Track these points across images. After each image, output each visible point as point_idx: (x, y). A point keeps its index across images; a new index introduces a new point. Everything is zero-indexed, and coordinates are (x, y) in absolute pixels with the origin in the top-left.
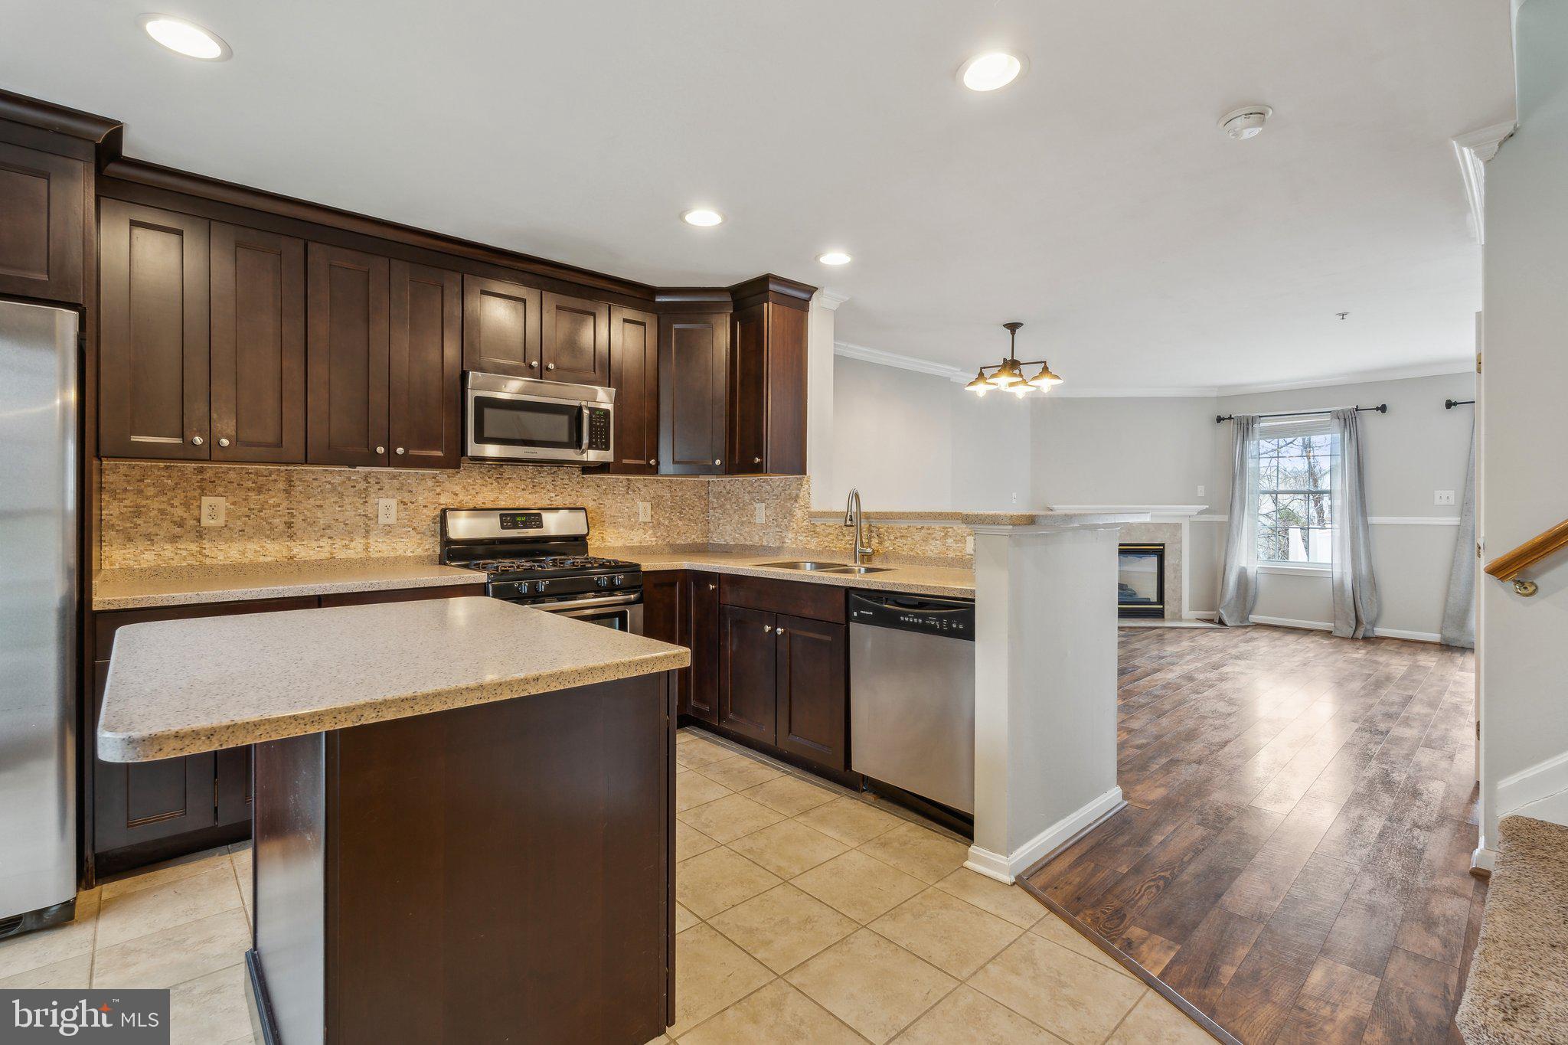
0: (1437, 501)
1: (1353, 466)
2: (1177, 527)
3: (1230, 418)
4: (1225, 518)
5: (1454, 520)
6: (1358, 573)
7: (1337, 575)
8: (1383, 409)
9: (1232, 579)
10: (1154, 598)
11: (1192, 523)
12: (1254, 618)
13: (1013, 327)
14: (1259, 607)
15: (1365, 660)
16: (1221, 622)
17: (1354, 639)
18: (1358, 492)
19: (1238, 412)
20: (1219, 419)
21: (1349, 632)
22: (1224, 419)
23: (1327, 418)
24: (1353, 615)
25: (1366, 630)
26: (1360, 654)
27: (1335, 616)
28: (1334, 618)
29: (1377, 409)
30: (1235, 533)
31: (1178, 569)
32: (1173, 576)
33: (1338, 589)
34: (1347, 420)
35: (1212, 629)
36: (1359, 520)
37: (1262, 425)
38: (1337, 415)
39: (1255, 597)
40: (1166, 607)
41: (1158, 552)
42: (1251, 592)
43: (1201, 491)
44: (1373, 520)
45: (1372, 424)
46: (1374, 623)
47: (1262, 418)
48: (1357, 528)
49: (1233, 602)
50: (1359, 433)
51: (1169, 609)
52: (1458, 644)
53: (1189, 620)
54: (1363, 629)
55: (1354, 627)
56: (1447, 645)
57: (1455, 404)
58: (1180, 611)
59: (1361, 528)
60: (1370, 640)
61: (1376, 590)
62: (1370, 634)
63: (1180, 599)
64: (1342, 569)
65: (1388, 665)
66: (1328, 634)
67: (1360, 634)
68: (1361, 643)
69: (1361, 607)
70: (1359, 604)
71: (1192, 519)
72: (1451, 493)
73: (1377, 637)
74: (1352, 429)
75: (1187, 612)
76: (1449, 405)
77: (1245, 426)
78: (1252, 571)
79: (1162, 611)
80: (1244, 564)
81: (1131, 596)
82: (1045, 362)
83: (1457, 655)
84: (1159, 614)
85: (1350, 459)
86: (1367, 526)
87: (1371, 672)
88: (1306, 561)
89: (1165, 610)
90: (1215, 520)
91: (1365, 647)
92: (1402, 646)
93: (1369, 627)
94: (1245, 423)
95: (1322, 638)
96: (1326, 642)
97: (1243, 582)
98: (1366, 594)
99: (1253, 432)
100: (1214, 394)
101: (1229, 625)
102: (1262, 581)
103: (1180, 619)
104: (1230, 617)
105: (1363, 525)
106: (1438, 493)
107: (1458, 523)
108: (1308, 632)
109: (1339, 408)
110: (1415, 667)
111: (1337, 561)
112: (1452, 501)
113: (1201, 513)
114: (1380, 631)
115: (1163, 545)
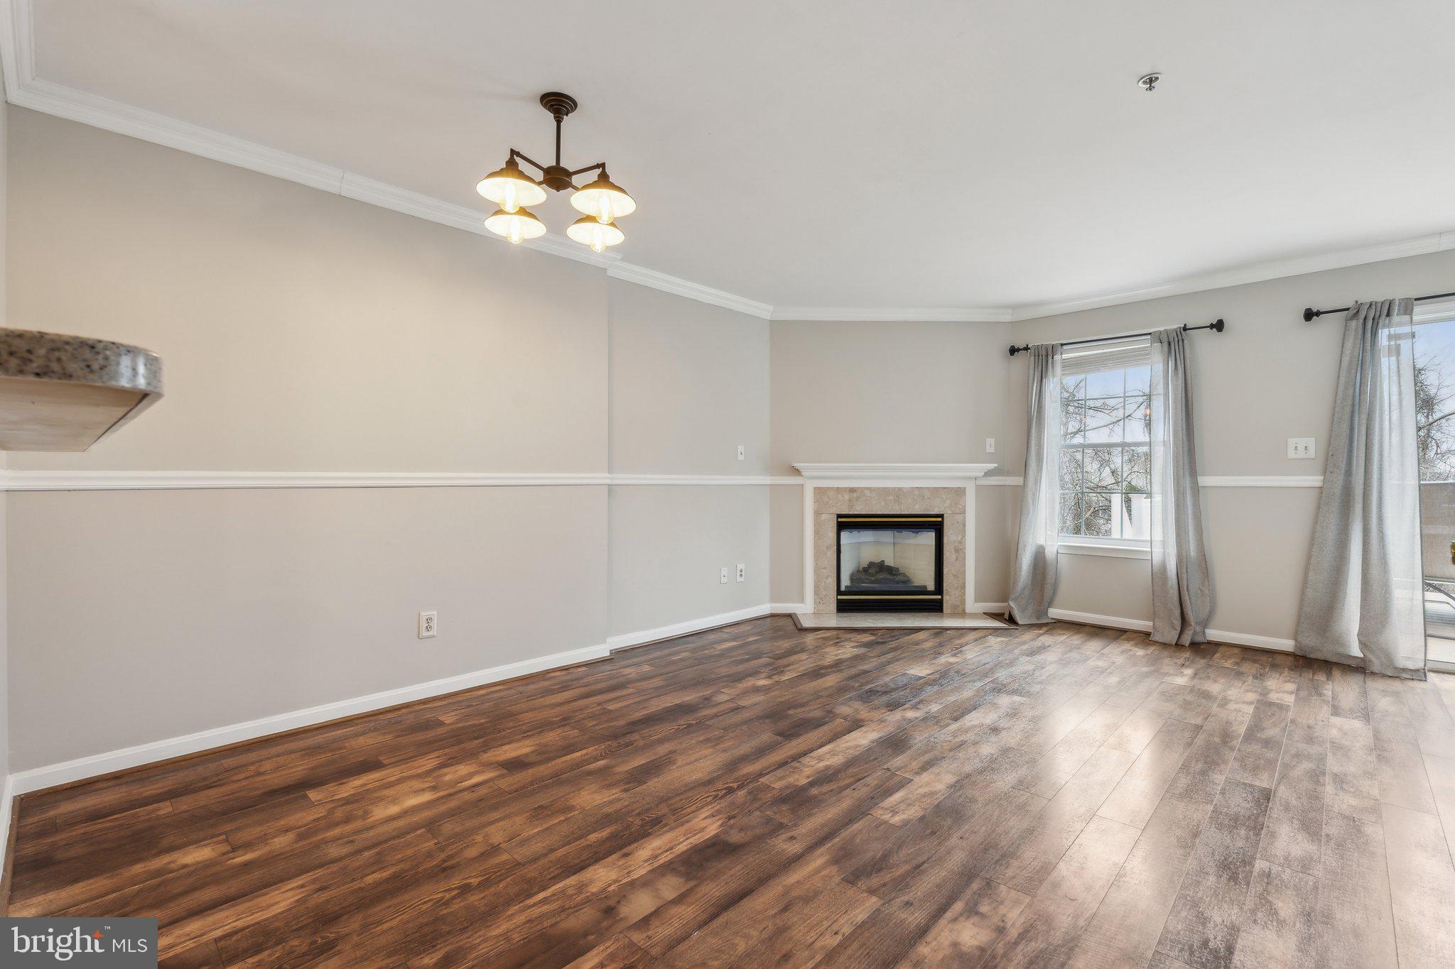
0: (1291, 454)
1: (1179, 406)
2: (960, 492)
3: (1027, 349)
4: (1017, 481)
5: (1315, 480)
6: (1184, 554)
7: (1157, 558)
8: (1219, 326)
9: (1026, 561)
10: (931, 586)
11: (978, 488)
12: (1055, 613)
13: (558, 104)
14: (1059, 598)
15: (1191, 691)
16: (1011, 620)
17: (1178, 646)
18: (1186, 443)
19: (1037, 339)
20: (1013, 351)
21: (1171, 637)
22: (1018, 350)
23: (1144, 344)
24: (1177, 612)
25: (1195, 633)
26: (1181, 676)
27: (1154, 611)
28: (1153, 616)
29: (1212, 326)
30: (1030, 501)
31: (960, 550)
32: (954, 557)
33: (1159, 575)
34: (1172, 344)
35: (996, 629)
36: (1187, 482)
37: (1065, 356)
38: (1158, 337)
39: (1055, 583)
40: (946, 598)
41: (935, 525)
42: (1050, 580)
43: (990, 445)
44: (1204, 481)
45: (1205, 347)
46: (1205, 623)
47: (1065, 347)
48: (1184, 494)
49: (1027, 592)
50: (1188, 362)
51: (949, 600)
52: (1319, 656)
53: (974, 616)
54: (1190, 633)
55: (1179, 629)
56: (1304, 657)
57: (1318, 314)
58: (963, 602)
59: (1188, 492)
60: (1203, 649)
61: (1208, 576)
62: (1200, 639)
63: (963, 587)
64: (1164, 548)
65: (1224, 703)
66: (1144, 638)
67: (1186, 640)
68: (1187, 655)
69: (1188, 602)
70: (1186, 598)
71: (980, 482)
72: (1311, 442)
73: (1210, 643)
74: (1178, 355)
75: (971, 605)
76: (1309, 315)
77: (1043, 357)
78: (1050, 552)
79: (941, 602)
80: (1041, 542)
81: (904, 582)
82: (603, 166)
83: (1321, 677)
84: (935, 607)
85: (1175, 395)
86: (1196, 489)
87: (1199, 721)
88: (1119, 537)
89: (944, 601)
90: (1008, 483)
91: (1193, 662)
92: (1243, 659)
93: (1198, 629)
94: (1044, 353)
95: (1136, 645)
96: (1140, 652)
97: (1040, 562)
98: (1194, 582)
99: (1053, 367)
100: (1007, 317)
101: (1020, 622)
102: (1064, 562)
103: (963, 614)
104: (1023, 610)
105: (1192, 488)
106: (1292, 442)
107: (1319, 484)
108: (1119, 634)
109: (1162, 329)
110: (1265, 706)
111: (1158, 537)
112: (1312, 453)
113: (988, 474)
114: (1213, 634)
115: (942, 516)
